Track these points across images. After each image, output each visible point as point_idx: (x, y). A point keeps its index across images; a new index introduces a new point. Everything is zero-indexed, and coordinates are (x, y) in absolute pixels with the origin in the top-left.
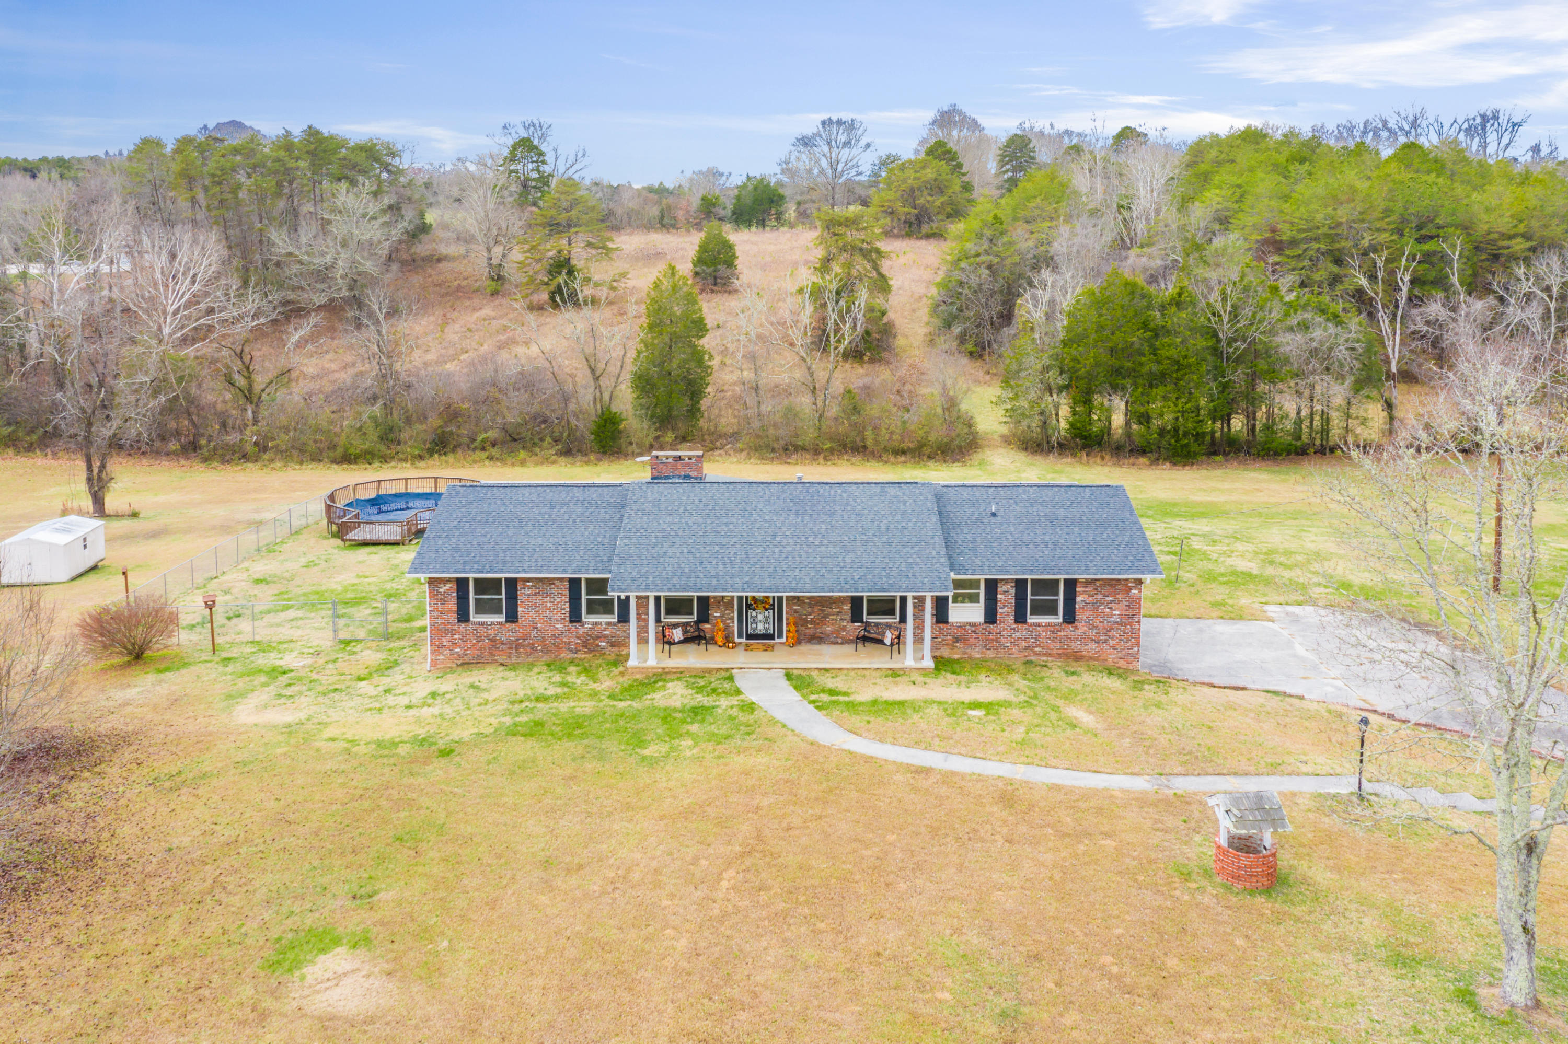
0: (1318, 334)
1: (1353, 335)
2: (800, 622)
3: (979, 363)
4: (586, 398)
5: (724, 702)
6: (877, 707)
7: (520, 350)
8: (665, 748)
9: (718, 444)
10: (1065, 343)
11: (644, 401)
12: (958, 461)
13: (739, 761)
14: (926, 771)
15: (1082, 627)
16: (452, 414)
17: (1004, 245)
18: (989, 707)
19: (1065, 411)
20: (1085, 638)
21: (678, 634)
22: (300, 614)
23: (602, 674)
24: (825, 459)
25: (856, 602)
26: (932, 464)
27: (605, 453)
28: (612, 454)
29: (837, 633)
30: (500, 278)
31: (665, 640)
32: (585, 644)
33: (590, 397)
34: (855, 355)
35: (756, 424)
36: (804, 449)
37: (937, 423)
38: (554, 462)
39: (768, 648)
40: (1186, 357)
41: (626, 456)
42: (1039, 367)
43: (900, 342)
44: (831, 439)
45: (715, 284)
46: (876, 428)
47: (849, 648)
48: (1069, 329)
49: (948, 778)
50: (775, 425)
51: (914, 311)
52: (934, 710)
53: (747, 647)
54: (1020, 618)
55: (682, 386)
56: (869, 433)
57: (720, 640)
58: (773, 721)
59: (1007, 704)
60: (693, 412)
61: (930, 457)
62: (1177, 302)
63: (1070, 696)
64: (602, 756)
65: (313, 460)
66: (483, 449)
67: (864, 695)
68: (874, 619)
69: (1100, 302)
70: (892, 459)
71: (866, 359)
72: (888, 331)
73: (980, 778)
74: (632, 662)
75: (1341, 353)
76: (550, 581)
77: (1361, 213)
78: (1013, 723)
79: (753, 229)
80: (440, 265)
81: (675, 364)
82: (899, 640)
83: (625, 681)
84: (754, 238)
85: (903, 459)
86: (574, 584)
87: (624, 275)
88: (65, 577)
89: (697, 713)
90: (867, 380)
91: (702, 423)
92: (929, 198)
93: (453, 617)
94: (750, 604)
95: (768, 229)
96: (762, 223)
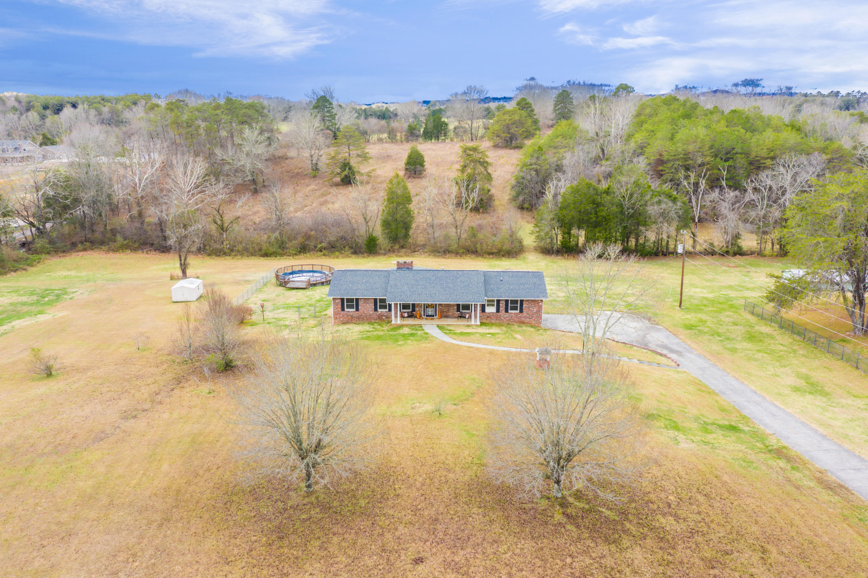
0: (663, 206)
1: (678, 207)
2: (442, 312)
3: (530, 213)
4: (362, 231)
5: (419, 332)
6: (462, 334)
7: (330, 206)
8: (404, 342)
9: (417, 249)
10: (561, 209)
11: (387, 231)
13: (423, 345)
14: (472, 347)
15: (525, 314)
16: (308, 237)
17: (543, 160)
18: (493, 334)
19: (560, 237)
20: (525, 317)
21: (406, 315)
22: (284, 310)
23: (384, 325)
24: (460, 256)
25: (458, 305)
26: (503, 259)
27: (371, 253)
28: (374, 253)
29: (453, 315)
30: (317, 169)
31: (402, 317)
32: (379, 318)
33: (364, 230)
34: (476, 210)
35: (432, 241)
36: (452, 252)
37: (507, 242)
38: (350, 257)
39: (432, 319)
40: (608, 216)
41: (379, 254)
42: (549, 219)
43: (497, 203)
44: (463, 248)
45: (415, 174)
46: (481, 244)
47: (456, 319)
48: (562, 203)
49: (477, 349)
50: (440, 242)
51: (504, 187)
52: (477, 335)
53: (426, 319)
54: (507, 311)
55: (401, 225)
56: (478, 246)
57: (418, 316)
58: (432, 337)
59: (499, 333)
60: (406, 236)
61: (503, 256)
62: (607, 192)
63: (516, 332)
64: (387, 344)
65: (252, 255)
66: (321, 251)
67: (459, 331)
68: (464, 311)
69: (576, 191)
70: (488, 256)
71: (481, 211)
72: (491, 198)
73: (486, 349)
74: (393, 322)
75: (673, 214)
76: (368, 299)
77: (700, 148)
78: (499, 338)
79: (433, 141)
80: (287, 161)
81: (398, 215)
82: (470, 317)
83: (391, 327)
84: (433, 147)
85: (491, 256)
86: (375, 300)
87: (374, 170)
88: (195, 299)
89: (412, 335)
90: (480, 222)
91: (410, 240)
92: (516, 129)
93: (340, 310)
94: (428, 306)
95: (440, 141)
96: (437, 138)
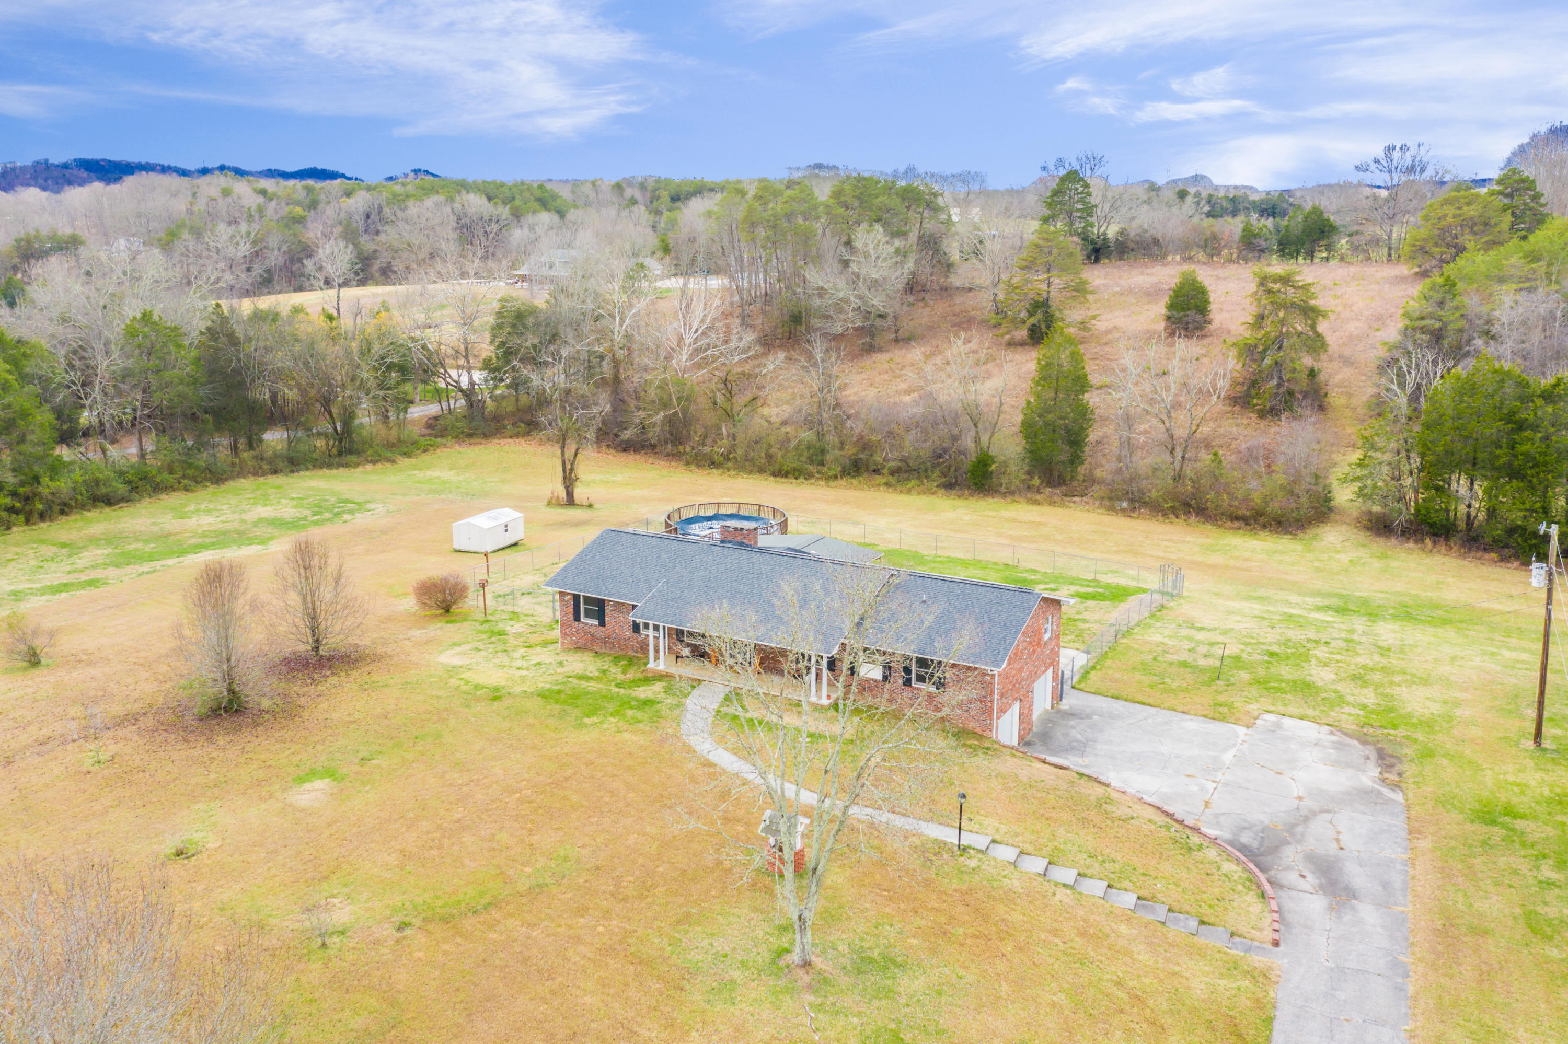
2: (764, 658)
4: (967, 442)
6: (750, 722)
12: (1291, 533)
15: (947, 697)
20: (951, 706)
23: (633, 669)
24: (1164, 516)
27: (977, 489)
28: (984, 491)
32: (641, 648)
39: (740, 672)
41: (995, 494)
45: (1186, 328)
46: (1219, 493)
54: (907, 681)
55: (1061, 435)
56: (1212, 497)
57: (713, 659)
60: (1074, 459)
67: (757, 713)
76: (623, 604)
79: (1301, 260)
93: (571, 617)
95: (1316, 260)
96: (1311, 255)
